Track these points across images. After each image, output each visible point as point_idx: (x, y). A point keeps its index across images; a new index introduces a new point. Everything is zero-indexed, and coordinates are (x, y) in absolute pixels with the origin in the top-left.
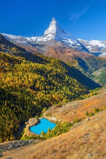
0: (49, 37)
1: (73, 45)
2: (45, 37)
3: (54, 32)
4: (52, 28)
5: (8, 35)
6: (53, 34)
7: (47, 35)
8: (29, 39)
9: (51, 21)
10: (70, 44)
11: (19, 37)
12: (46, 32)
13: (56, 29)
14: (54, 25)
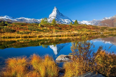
0: (52, 19)
1: (68, 23)
2: (49, 19)
3: (55, 15)
4: (54, 13)
5: (25, 18)
6: (54, 17)
7: (51, 17)
8: (39, 21)
9: (54, 9)
10: (65, 22)
11: (32, 19)
12: (50, 16)
13: (56, 13)
14: (56, 11)
